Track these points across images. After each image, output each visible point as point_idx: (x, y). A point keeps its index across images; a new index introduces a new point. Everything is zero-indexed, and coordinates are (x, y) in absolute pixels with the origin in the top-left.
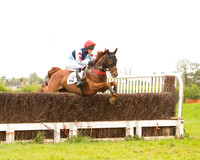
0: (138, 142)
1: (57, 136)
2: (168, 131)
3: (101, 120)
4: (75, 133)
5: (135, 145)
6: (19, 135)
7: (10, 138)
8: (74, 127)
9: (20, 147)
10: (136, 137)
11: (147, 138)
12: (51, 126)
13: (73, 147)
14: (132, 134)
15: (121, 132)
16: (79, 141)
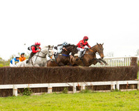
0: (117, 93)
1: (75, 90)
2: (133, 86)
3: (98, 81)
4: (84, 88)
5: (116, 94)
6: (55, 89)
7: (50, 91)
8: (83, 85)
9: (55, 95)
10: (116, 90)
11: (122, 90)
12: (71, 84)
13: (83, 95)
14: (114, 88)
15: (108, 87)
16: (86, 92)
